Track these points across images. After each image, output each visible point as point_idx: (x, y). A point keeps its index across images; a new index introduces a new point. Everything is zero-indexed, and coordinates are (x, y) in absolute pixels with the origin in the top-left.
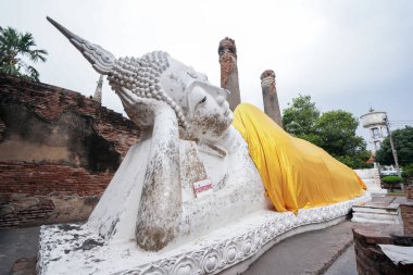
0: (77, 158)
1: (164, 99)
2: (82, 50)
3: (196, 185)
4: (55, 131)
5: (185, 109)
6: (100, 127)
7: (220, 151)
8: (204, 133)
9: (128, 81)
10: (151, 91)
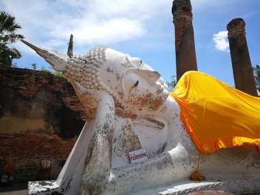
0: (51, 128)
1: (103, 89)
3: (131, 154)
5: (121, 94)
7: (159, 123)
8: (140, 110)
10: (93, 84)
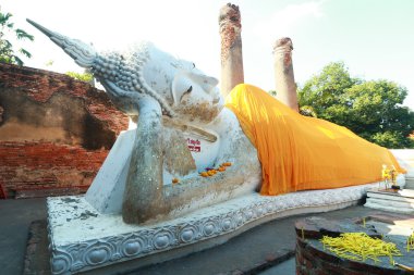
0: (73, 137)
2: (63, 47)
4: (48, 113)
6: (93, 108)
9: (111, 75)
